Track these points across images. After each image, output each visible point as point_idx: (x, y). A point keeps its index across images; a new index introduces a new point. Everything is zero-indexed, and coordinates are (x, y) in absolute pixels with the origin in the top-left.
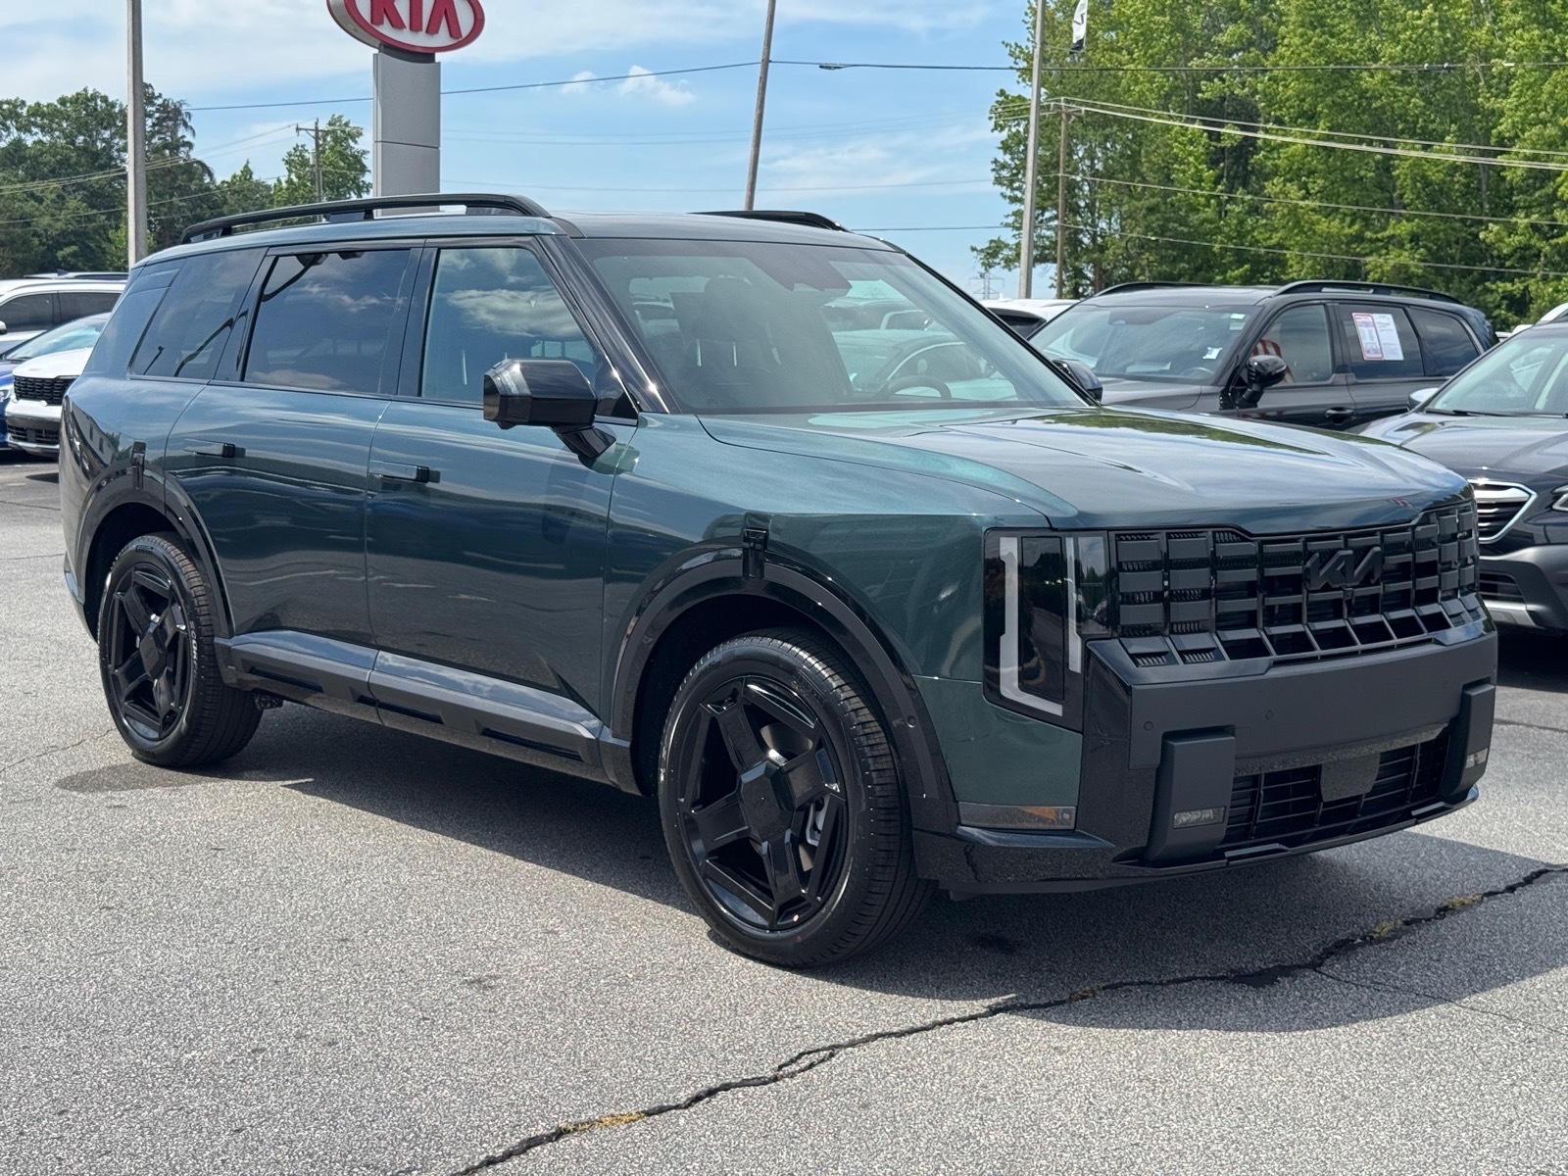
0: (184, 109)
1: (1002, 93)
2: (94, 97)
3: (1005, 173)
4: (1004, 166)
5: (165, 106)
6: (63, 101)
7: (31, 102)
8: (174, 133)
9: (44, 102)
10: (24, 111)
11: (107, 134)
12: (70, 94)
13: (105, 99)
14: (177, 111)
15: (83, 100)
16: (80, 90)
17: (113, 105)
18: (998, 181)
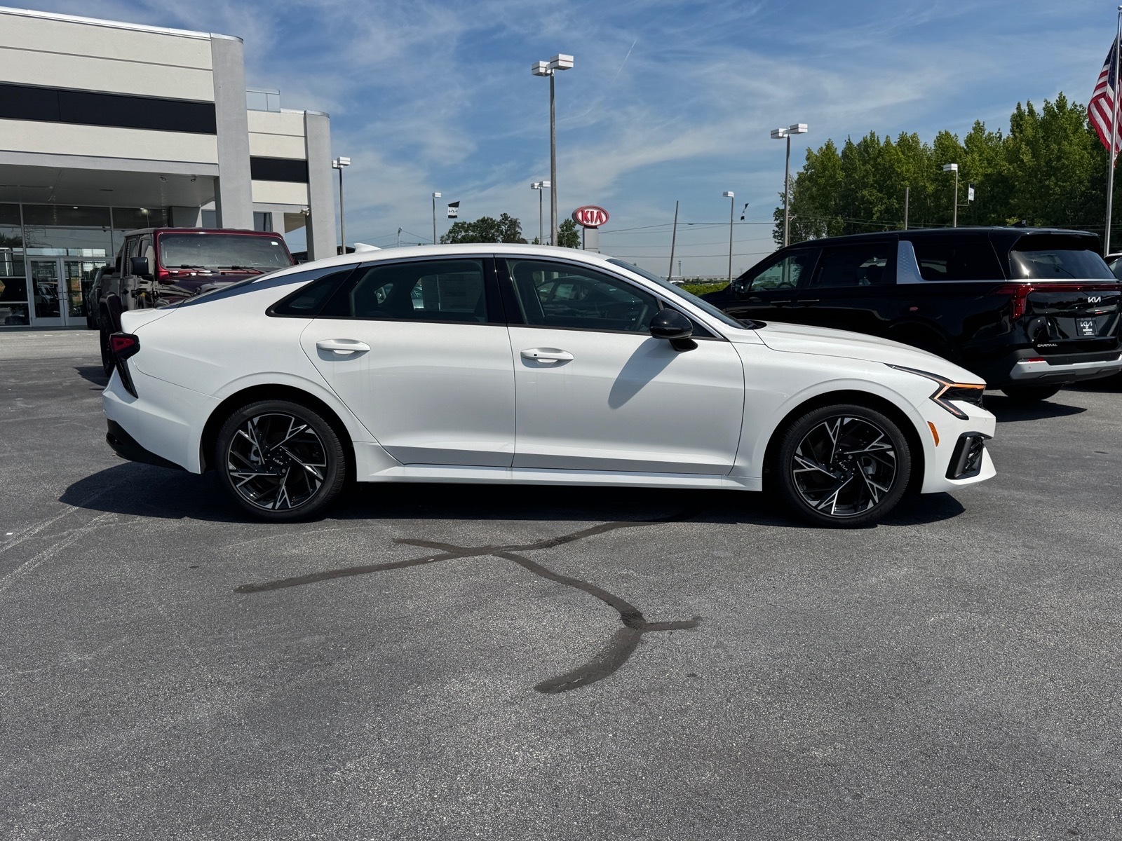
0: (518, 221)
1: (778, 208)
2: (488, 219)
3: (777, 234)
4: (776, 232)
5: (511, 220)
6: (478, 221)
7: (468, 222)
8: (514, 230)
9: (472, 222)
10: (466, 225)
11: (493, 231)
12: (480, 218)
13: (491, 219)
14: (515, 222)
15: (483, 220)
16: (482, 217)
17: (494, 221)
18: (775, 237)
